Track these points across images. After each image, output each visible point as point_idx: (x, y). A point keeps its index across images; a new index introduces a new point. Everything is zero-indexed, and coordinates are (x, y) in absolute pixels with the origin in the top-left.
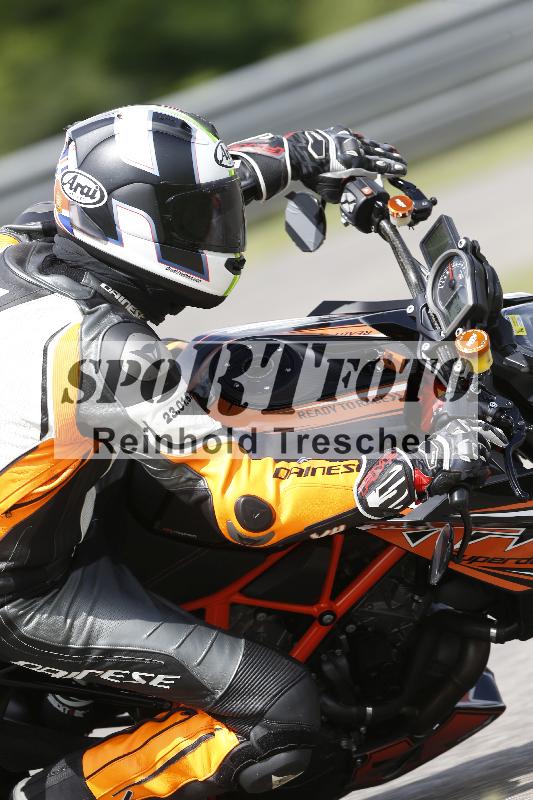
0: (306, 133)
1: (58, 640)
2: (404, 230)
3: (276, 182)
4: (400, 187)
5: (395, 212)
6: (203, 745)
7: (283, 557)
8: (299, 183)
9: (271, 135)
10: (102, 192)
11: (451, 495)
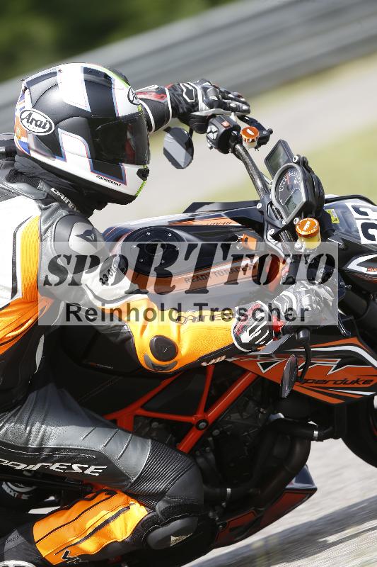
0: (181, 85)
1: (20, 442)
2: (252, 151)
3: (161, 119)
4: (246, 121)
5: (247, 138)
6: (122, 516)
7: (172, 382)
8: (176, 119)
9: (156, 86)
10: (50, 123)
11: (298, 333)
